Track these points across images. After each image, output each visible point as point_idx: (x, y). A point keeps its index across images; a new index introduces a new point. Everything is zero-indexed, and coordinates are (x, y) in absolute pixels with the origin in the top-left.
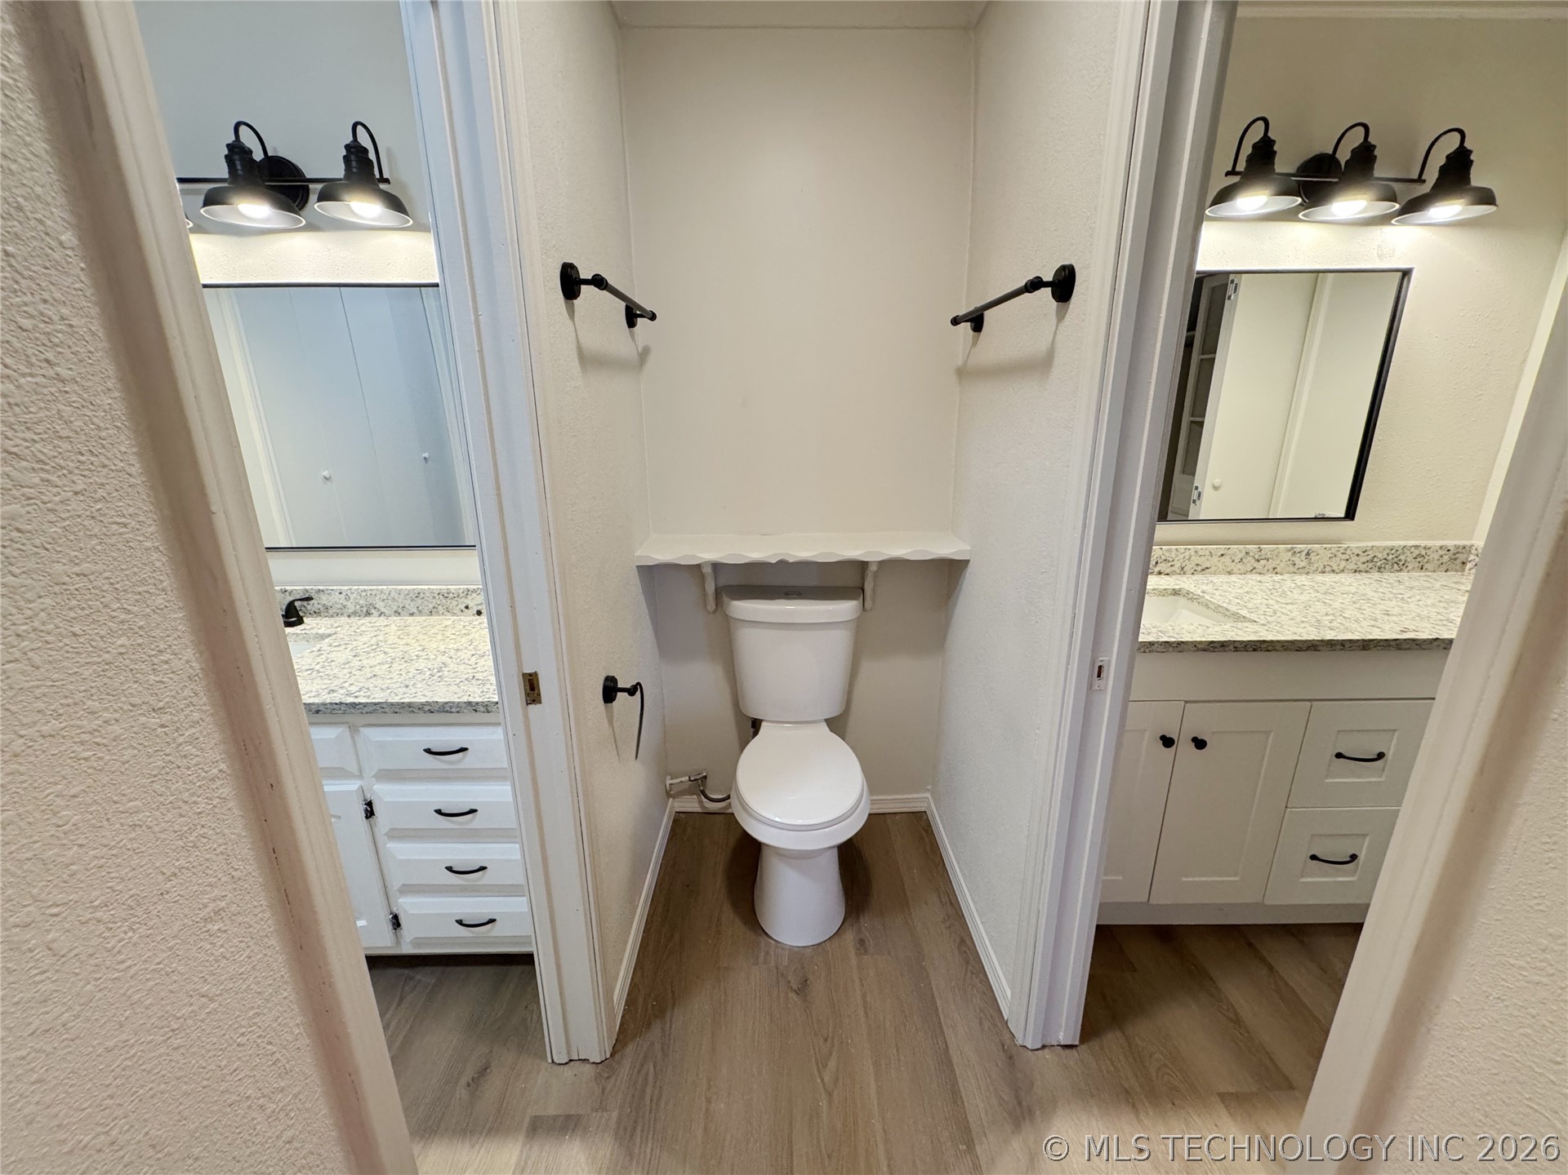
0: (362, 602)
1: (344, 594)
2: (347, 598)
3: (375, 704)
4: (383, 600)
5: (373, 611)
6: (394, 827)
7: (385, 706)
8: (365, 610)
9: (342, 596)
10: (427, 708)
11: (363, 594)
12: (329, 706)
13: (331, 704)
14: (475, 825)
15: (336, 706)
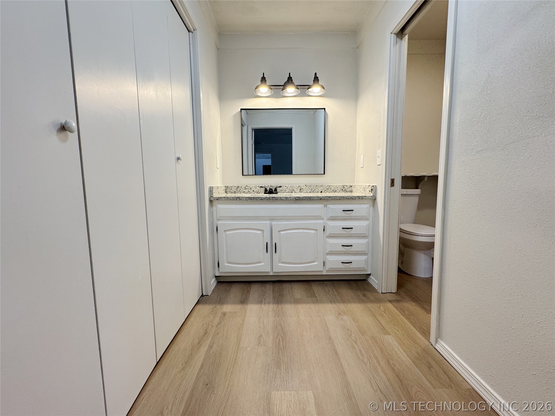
0: (291, 189)
1: (287, 187)
2: (287, 188)
3: (335, 197)
4: (297, 189)
5: (293, 192)
6: (331, 233)
7: (337, 197)
8: (291, 191)
9: (286, 187)
10: (347, 198)
11: (292, 187)
12: (324, 197)
13: (325, 197)
14: (352, 232)
15: (326, 197)
